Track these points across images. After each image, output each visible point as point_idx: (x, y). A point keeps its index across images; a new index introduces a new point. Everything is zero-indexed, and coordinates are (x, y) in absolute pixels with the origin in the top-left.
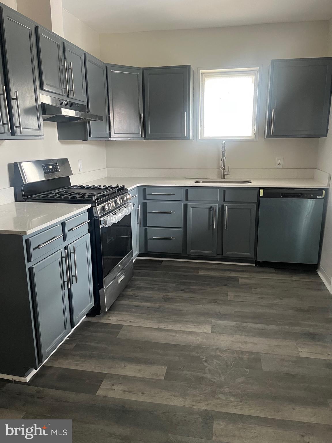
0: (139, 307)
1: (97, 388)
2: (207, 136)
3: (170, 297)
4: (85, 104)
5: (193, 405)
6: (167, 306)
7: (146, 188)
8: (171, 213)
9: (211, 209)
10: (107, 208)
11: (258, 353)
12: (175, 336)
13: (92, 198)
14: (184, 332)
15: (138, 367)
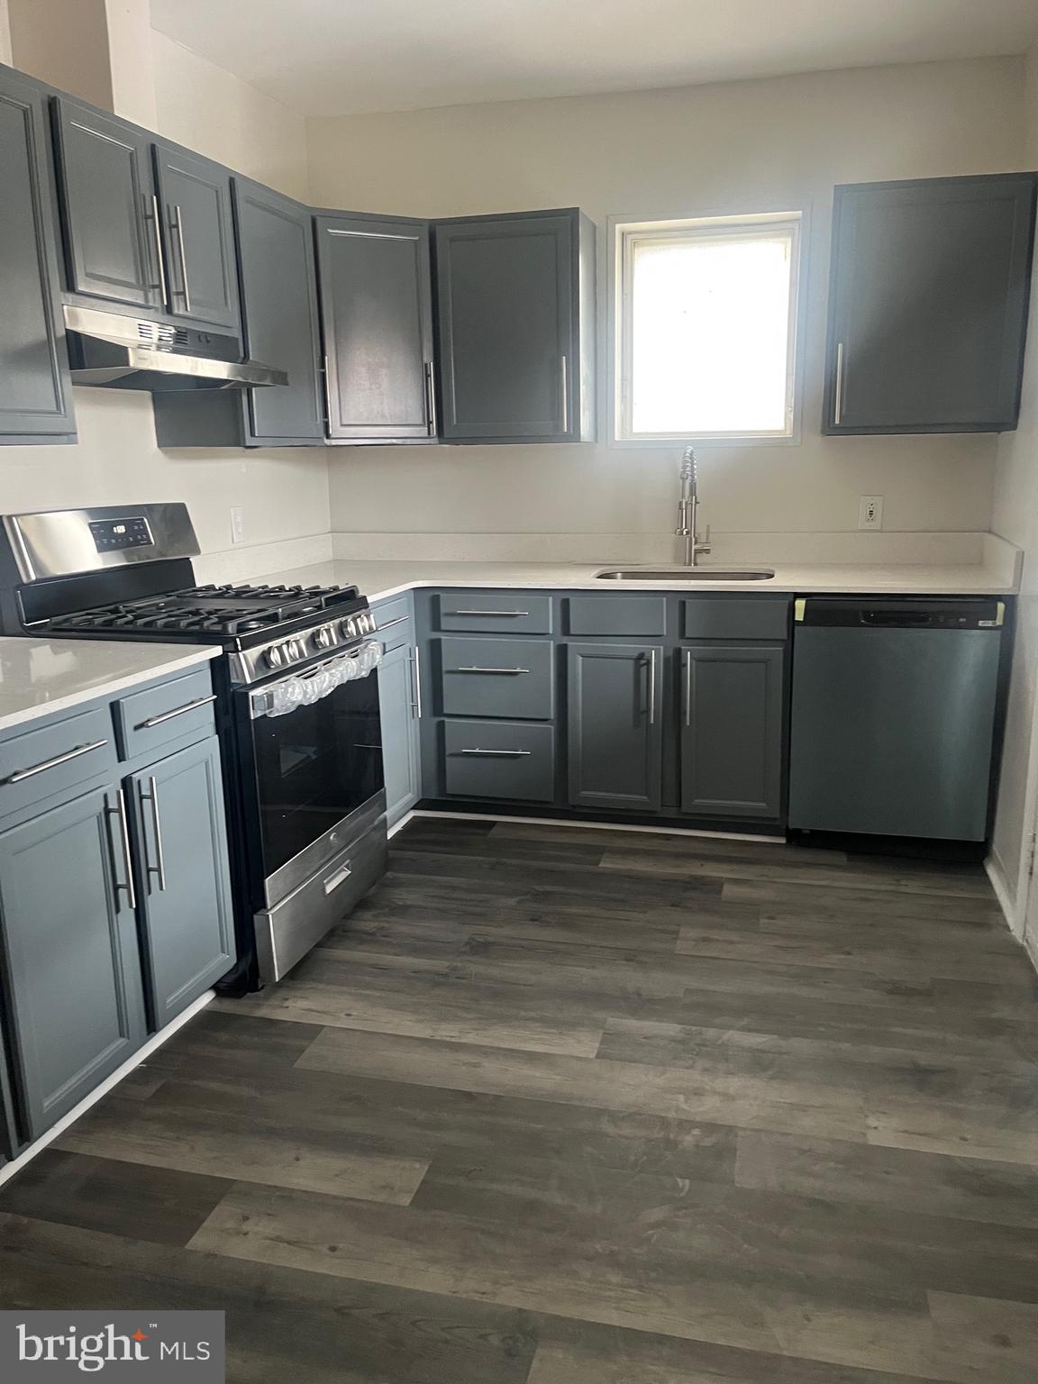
0: (384, 970)
1: (195, 1223)
2: (644, 431)
3: (491, 939)
4: (237, 333)
5: (483, 1293)
6: (476, 967)
7: (439, 596)
8: (516, 674)
9: (641, 661)
10: (275, 657)
11: (731, 1129)
12: (478, 1067)
13: (225, 627)
14: (512, 1053)
15: (336, 1163)
